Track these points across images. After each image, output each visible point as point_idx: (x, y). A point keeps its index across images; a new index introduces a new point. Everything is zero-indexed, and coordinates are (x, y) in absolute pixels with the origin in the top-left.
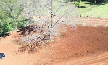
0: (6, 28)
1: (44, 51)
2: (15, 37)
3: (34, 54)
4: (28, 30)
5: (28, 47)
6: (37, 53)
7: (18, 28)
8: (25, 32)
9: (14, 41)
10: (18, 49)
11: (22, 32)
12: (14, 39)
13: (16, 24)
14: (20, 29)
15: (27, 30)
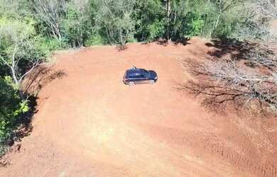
0: (188, 24)
1: (242, 124)
2: (195, 54)
3: (212, 114)
4: (235, 52)
5: (208, 91)
6: (222, 118)
7: (212, 36)
8: (223, 53)
9: (189, 61)
10: (185, 81)
11: (217, 49)
12: (192, 57)
13: (216, 24)
14: (218, 40)
15: (234, 50)
